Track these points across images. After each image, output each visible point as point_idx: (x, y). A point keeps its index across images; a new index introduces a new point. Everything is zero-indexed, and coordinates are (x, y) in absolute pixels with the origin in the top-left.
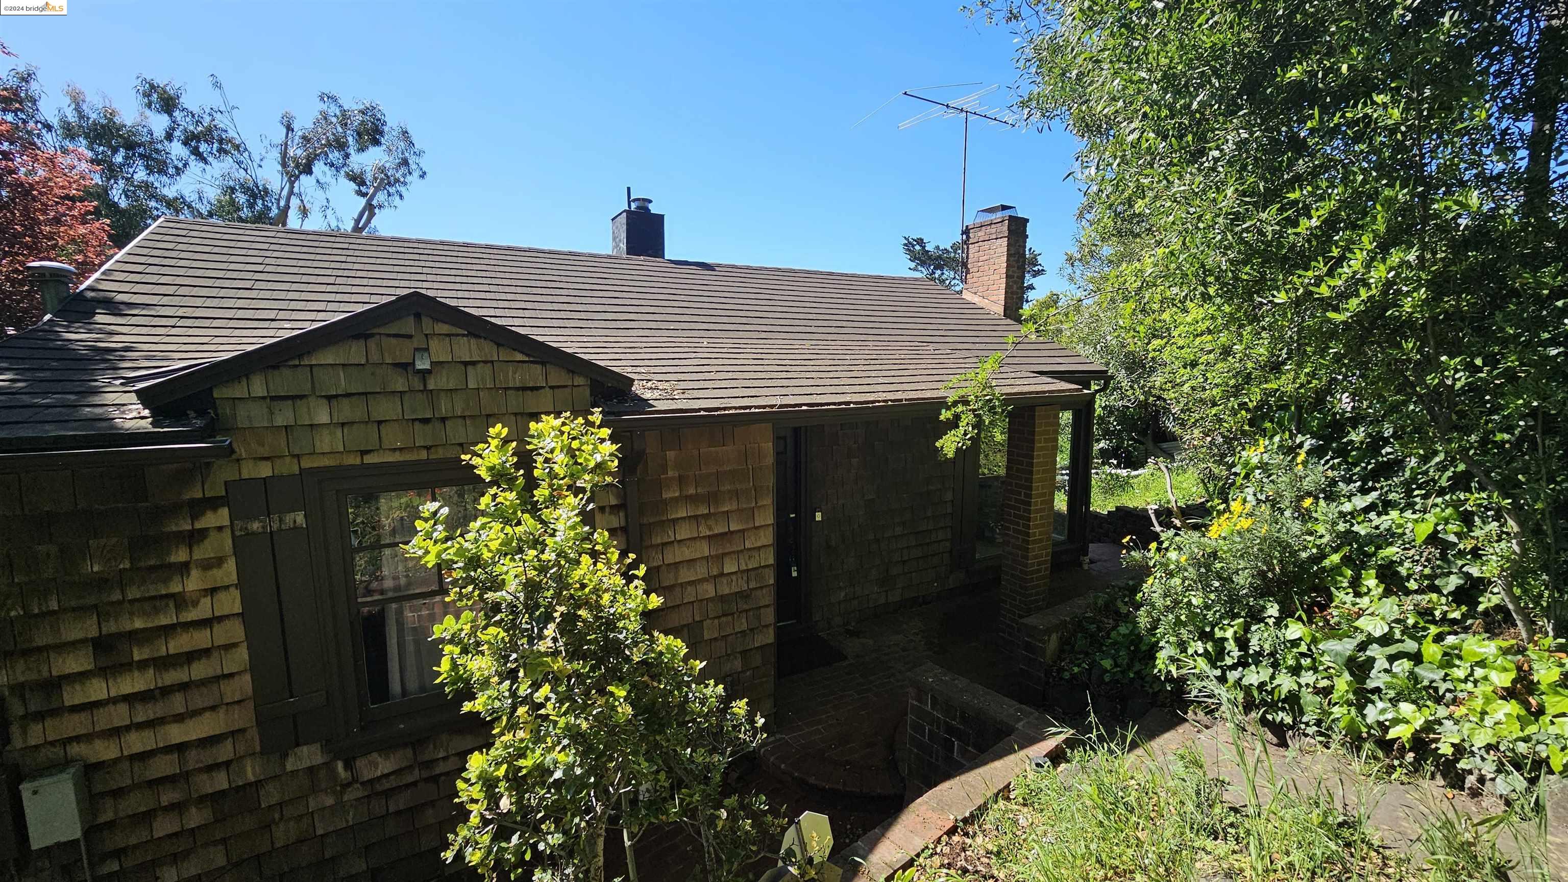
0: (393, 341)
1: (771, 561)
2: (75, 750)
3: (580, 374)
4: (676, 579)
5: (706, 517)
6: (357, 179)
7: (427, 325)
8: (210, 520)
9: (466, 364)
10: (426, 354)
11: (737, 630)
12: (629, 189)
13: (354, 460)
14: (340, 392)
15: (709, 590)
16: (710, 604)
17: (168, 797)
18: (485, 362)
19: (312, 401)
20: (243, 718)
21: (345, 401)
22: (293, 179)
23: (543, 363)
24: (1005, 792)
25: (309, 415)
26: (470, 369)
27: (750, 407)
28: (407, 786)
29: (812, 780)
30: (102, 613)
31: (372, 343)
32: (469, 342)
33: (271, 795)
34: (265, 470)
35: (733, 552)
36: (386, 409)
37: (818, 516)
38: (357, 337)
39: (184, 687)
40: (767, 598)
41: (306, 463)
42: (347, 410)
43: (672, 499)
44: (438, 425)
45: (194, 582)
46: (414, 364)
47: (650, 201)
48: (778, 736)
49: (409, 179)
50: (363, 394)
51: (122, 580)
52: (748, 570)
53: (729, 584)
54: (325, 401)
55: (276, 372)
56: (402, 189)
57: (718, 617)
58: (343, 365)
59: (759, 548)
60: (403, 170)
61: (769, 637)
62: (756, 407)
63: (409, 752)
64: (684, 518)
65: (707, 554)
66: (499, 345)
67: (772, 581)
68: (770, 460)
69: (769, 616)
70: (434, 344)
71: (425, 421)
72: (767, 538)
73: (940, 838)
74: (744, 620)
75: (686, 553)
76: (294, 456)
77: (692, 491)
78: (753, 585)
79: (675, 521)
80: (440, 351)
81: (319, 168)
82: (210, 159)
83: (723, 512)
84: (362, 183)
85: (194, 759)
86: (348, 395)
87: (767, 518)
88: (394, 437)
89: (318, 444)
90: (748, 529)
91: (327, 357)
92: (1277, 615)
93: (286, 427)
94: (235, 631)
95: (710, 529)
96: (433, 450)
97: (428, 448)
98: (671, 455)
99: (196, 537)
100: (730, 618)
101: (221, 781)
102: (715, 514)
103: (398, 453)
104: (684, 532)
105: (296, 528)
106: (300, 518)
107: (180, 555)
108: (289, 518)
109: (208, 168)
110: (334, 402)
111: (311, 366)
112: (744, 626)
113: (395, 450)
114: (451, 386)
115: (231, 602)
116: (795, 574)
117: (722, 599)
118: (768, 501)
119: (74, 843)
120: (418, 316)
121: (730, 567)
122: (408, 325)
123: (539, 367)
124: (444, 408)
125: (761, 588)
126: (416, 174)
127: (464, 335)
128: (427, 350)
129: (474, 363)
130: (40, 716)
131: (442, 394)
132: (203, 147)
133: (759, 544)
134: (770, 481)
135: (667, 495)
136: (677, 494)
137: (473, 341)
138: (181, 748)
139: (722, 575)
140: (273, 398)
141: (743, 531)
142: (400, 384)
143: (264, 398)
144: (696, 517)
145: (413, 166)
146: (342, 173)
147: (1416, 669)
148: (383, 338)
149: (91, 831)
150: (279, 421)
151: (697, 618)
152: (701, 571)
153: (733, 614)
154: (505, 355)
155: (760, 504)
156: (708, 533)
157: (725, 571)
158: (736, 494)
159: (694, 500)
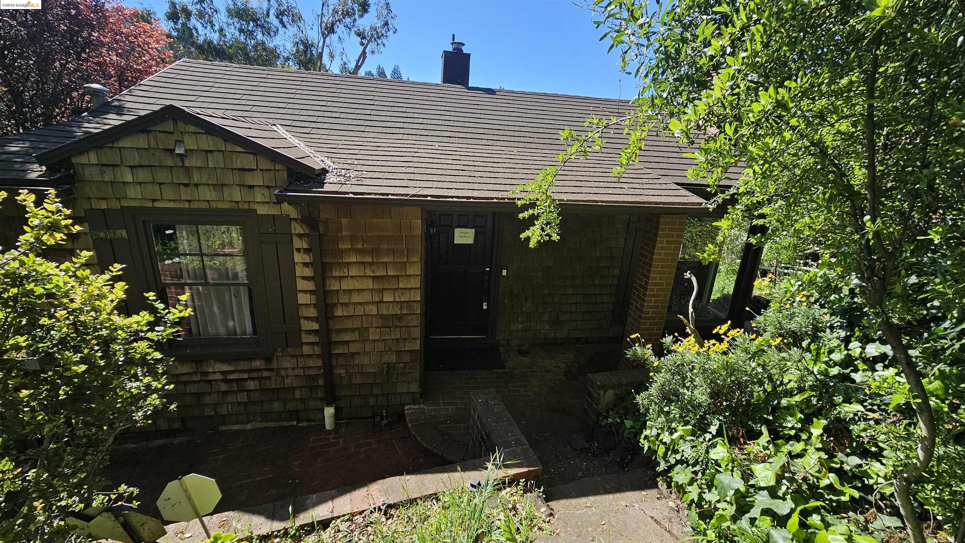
0: (163, 135)
1: (419, 298)
3: (279, 163)
4: (350, 299)
5: (371, 264)
6: (360, 34)
7: (181, 126)
9: (207, 152)
10: (182, 144)
11: (393, 337)
12: (454, 35)
13: (149, 204)
14: (136, 164)
15: (373, 310)
16: (374, 319)
18: (219, 151)
19: (123, 169)
21: (140, 170)
22: (325, 36)
23: (255, 154)
25: (122, 176)
26: (209, 155)
28: (195, 382)
31: (151, 136)
32: (207, 137)
34: (103, 205)
35: (391, 289)
36: (163, 176)
37: (504, 273)
38: (143, 131)
40: (416, 321)
41: (125, 204)
42: (143, 175)
43: (345, 249)
44: (194, 189)
46: (174, 150)
47: (463, 45)
48: (422, 406)
49: (388, 34)
50: (148, 166)
52: (401, 302)
53: (388, 308)
54: (129, 169)
55: (101, 150)
56: (385, 41)
57: (380, 328)
58: (137, 148)
59: (410, 289)
60: (386, 28)
61: (417, 346)
62: (392, 195)
63: (194, 365)
64: (354, 263)
65: (371, 287)
66: (225, 141)
67: (419, 312)
68: (418, 231)
69: (417, 333)
70: (186, 138)
71: (186, 185)
72: (416, 283)
74: (398, 333)
75: (358, 285)
76: (117, 199)
77: (360, 246)
78: (405, 311)
79: (348, 264)
80: (190, 143)
81: (340, 29)
82: (288, 26)
83: (384, 262)
86: (142, 166)
87: (416, 269)
88: (169, 193)
89: (128, 193)
90: (402, 276)
91: (126, 143)
93: (111, 182)
95: (373, 272)
96: (192, 202)
97: (189, 201)
98: (344, 221)
99: (75, 237)
100: (388, 329)
102: (377, 263)
103: (172, 202)
104: (354, 271)
105: (122, 238)
106: (124, 233)
108: (118, 232)
109: (287, 31)
110: (134, 169)
111: (120, 148)
112: (398, 336)
113: (170, 200)
114: (199, 165)
116: (485, 307)
117: (382, 316)
118: (416, 259)
120: (175, 120)
121: (388, 297)
122: (169, 126)
123: (252, 156)
124: (196, 178)
125: (412, 314)
126: (392, 31)
127: (203, 133)
128: (183, 141)
129: (211, 151)
131: (194, 169)
132: (285, 19)
133: (409, 286)
134: (418, 246)
135: (342, 246)
136: (349, 247)
137: (210, 137)
139: (382, 302)
140: (103, 165)
141: (398, 276)
142: (169, 162)
143: (96, 164)
144: (363, 263)
145: (390, 26)
146: (353, 32)
148: (157, 133)
150: (107, 179)
151: (365, 326)
152: (367, 297)
153: (390, 327)
154: (230, 147)
155: (410, 260)
156: (371, 274)
157: (384, 300)
158: (393, 252)
159: (362, 252)
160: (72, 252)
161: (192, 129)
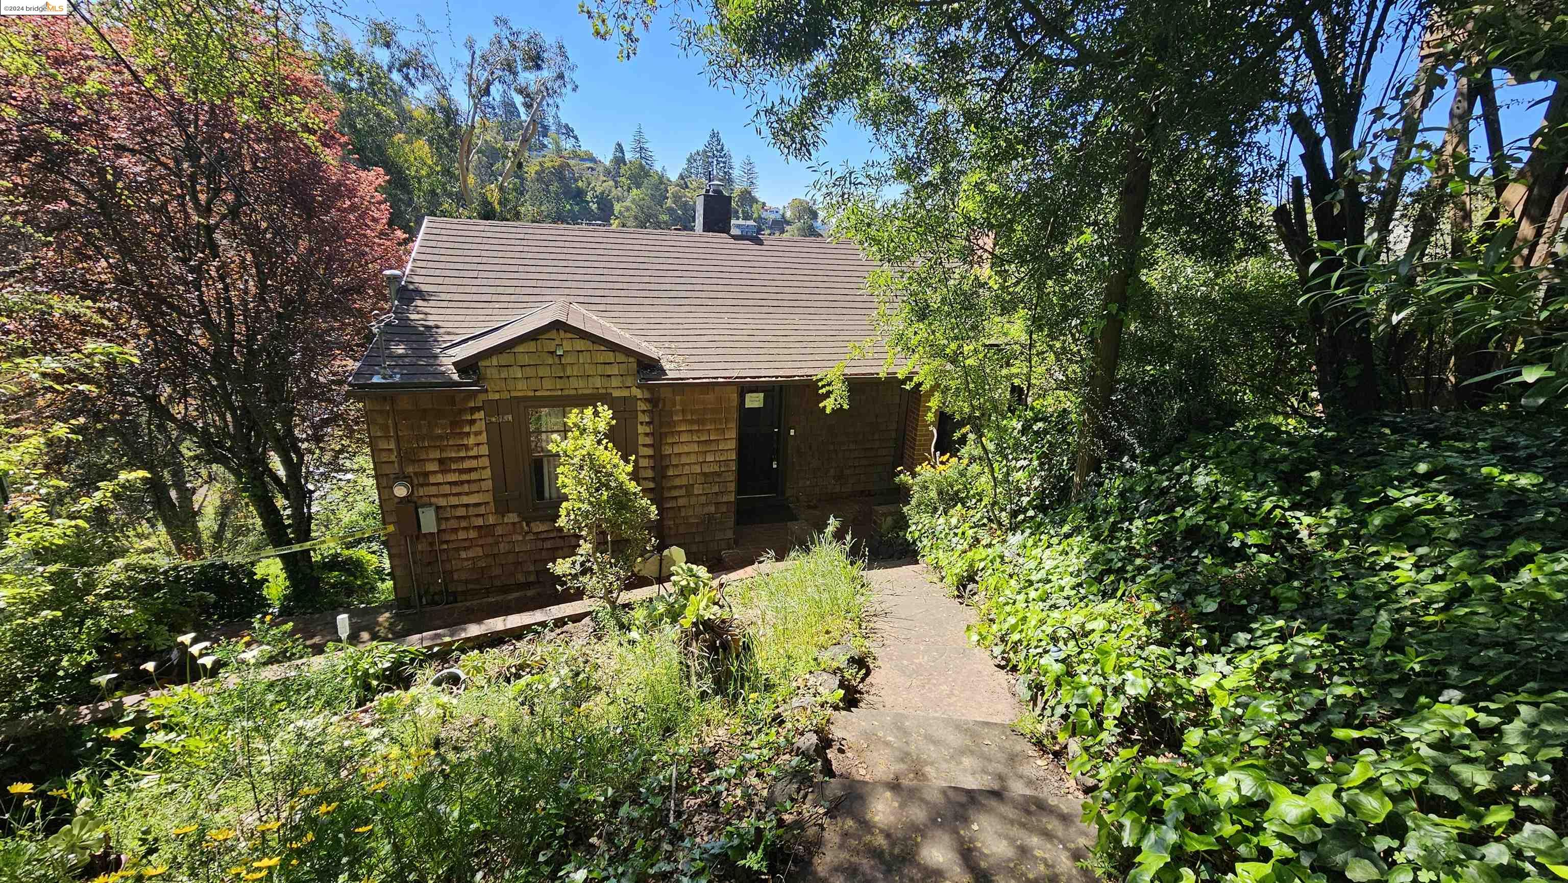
0: (548, 342)
1: (734, 457)
2: (433, 500)
3: (632, 357)
4: (680, 461)
5: (697, 431)
6: (524, 91)
7: (562, 334)
8: (476, 416)
9: (579, 351)
10: (561, 348)
11: (713, 491)
13: (531, 394)
14: (526, 364)
15: (697, 469)
16: (698, 476)
17: (464, 524)
18: (587, 351)
19: (515, 367)
20: (488, 497)
21: (528, 368)
23: (614, 351)
25: (514, 373)
26: (580, 354)
27: (718, 378)
30: (442, 449)
31: (540, 342)
33: (499, 531)
34: (497, 396)
35: (712, 451)
36: (544, 372)
37: (792, 432)
38: (534, 339)
39: (468, 482)
40: (732, 477)
41: (514, 394)
42: (530, 372)
43: (678, 421)
44: (566, 380)
45: (472, 440)
46: (556, 352)
48: (735, 551)
49: (564, 90)
50: (534, 365)
51: (447, 437)
52: (720, 461)
53: (709, 467)
54: (520, 368)
55: (501, 355)
57: (703, 484)
58: (528, 352)
59: (727, 450)
60: (558, 83)
61: (732, 497)
64: (684, 431)
65: (697, 450)
66: (593, 343)
67: (734, 469)
68: (735, 403)
69: (732, 487)
70: (564, 343)
71: (561, 378)
72: (732, 445)
74: (717, 487)
75: (686, 449)
76: (508, 391)
77: (689, 417)
78: (723, 469)
79: (680, 432)
80: (567, 346)
83: (707, 429)
84: (527, 95)
85: (472, 511)
86: (529, 365)
87: (733, 434)
88: (547, 384)
89: (517, 386)
90: (721, 440)
91: (520, 349)
93: (505, 378)
94: (485, 462)
95: (699, 438)
96: (564, 390)
97: (561, 389)
98: (678, 398)
99: (472, 422)
100: (709, 485)
101: (480, 522)
102: (702, 430)
104: (684, 438)
105: (508, 421)
106: (510, 417)
107: (467, 429)
108: (506, 417)
110: (523, 368)
111: (515, 353)
112: (717, 490)
113: (548, 390)
114: (572, 362)
115: (484, 450)
116: (775, 466)
117: (705, 474)
118: (733, 425)
119: (432, 534)
120: (558, 330)
121: (710, 458)
122: (553, 334)
123: (612, 353)
124: (569, 372)
125: (728, 471)
127: (577, 339)
128: (561, 345)
129: (582, 351)
130: (422, 485)
131: (568, 365)
133: (727, 448)
135: (675, 418)
136: (681, 419)
137: (581, 341)
138: (467, 506)
139: (705, 462)
140: (501, 366)
141: (718, 440)
142: (550, 361)
143: (497, 366)
144: (691, 431)
145: (567, 79)
148: (543, 340)
149: (439, 531)
150: (503, 376)
151: (691, 483)
152: (693, 459)
153: (711, 483)
154: (596, 347)
156: (698, 440)
157: (707, 460)
158: (714, 421)
159: (691, 422)
160: (468, 434)
161: (570, 335)
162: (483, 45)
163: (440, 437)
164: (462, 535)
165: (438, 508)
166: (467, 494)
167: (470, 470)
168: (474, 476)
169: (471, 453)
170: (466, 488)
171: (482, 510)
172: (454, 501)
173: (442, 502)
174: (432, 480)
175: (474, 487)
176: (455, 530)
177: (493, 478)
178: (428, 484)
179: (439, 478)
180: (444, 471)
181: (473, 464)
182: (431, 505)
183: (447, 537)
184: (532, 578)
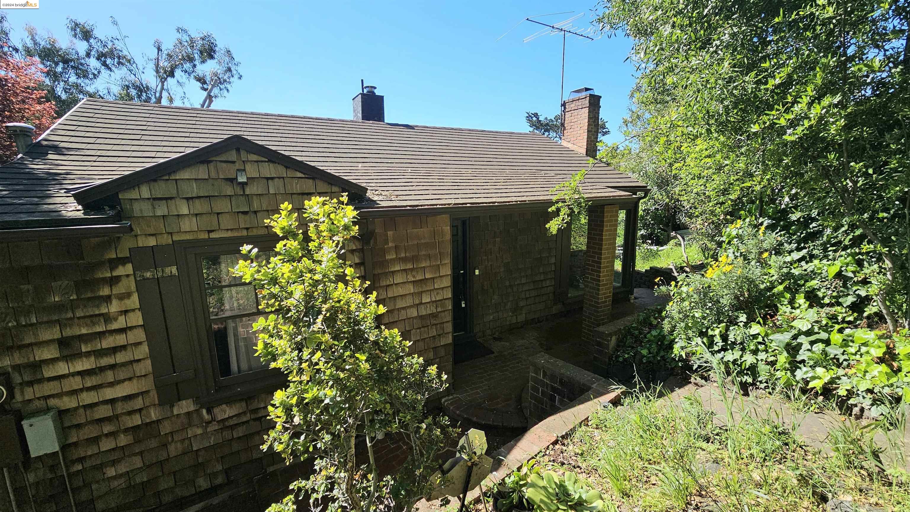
0: (224, 165)
1: (450, 296)
2: (52, 402)
3: (335, 185)
4: (395, 305)
5: (412, 270)
6: (201, 80)
7: (244, 155)
8: (120, 271)
9: (268, 179)
10: (244, 173)
11: (431, 335)
12: (362, 81)
13: (204, 236)
14: (194, 195)
15: (413, 313)
16: (415, 321)
17: (107, 429)
18: (279, 178)
19: (177, 200)
20: (147, 384)
21: (197, 201)
22: (163, 81)
23: (313, 179)
24: (586, 422)
25: (177, 209)
26: (270, 181)
27: (436, 205)
28: (243, 423)
29: (475, 419)
30: (62, 324)
31: (212, 166)
32: (269, 165)
33: (166, 428)
34: (152, 242)
35: (428, 291)
36: (222, 206)
37: (477, 272)
38: (202, 162)
39: (112, 367)
40: (448, 317)
41: (176, 238)
42: (199, 206)
43: (391, 259)
44: (253, 216)
45: (114, 307)
46: (236, 179)
47: (375, 88)
48: (455, 396)
49: (232, 79)
50: (207, 197)
51: (73, 306)
52: (436, 301)
53: (426, 309)
54: (185, 201)
55: (156, 184)
56: (228, 86)
57: (420, 328)
58: (195, 179)
59: (443, 288)
60: (228, 74)
61: (449, 340)
62: (440, 205)
63: (244, 404)
64: (398, 271)
65: (412, 291)
66: (287, 167)
67: (450, 308)
68: (448, 237)
69: (449, 327)
70: (248, 167)
71: (245, 213)
72: (447, 282)
73: (548, 446)
74: (434, 330)
75: (400, 291)
76: (168, 233)
77: (403, 255)
78: (439, 309)
79: (393, 272)
80: (252, 171)
81: (178, 73)
82: (113, 68)
83: (422, 267)
84: (204, 82)
85: (120, 408)
86: (199, 197)
87: (447, 270)
88: (226, 222)
89: (182, 226)
90: (436, 277)
91: (185, 174)
92: (745, 320)
93: (163, 216)
94: (140, 335)
95: (414, 277)
96: (250, 230)
97: (247, 229)
98: (390, 233)
99: (114, 281)
100: (426, 329)
101: (137, 420)
102: (416, 268)
103: (229, 232)
104: (398, 279)
105: (172, 276)
106: (174, 270)
107: (105, 291)
108: (167, 270)
109: (112, 74)
110: (191, 202)
111: (176, 180)
112: (435, 333)
113: (228, 230)
114: (260, 193)
115: (137, 319)
116: (463, 305)
117: (421, 317)
118: (448, 261)
119: (55, 454)
120: (238, 150)
121: (426, 299)
122: (232, 155)
123: (311, 181)
124: (256, 206)
125: (444, 311)
126: (236, 77)
127: (265, 162)
128: (244, 170)
129: (272, 178)
130: (31, 384)
131: (255, 197)
132: (109, 61)
133: (442, 286)
134: (448, 249)
135: (388, 257)
136: (394, 257)
137: (271, 165)
138: (112, 402)
139: (421, 303)
140: (154, 199)
141: (433, 279)
142: (229, 191)
143: (148, 199)
144: (405, 270)
145: (234, 72)
146: (192, 76)
147: (827, 349)
148: (218, 164)
149: (64, 448)
150: (159, 213)
151: (407, 329)
152: (409, 302)
153: (428, 326)
154: (291, 173)
155: (443, 262)
156: (413, 279)
157: (423, 302)
158: (429, 257)
159: (404, 260)
160: (108, 299)
161: (254, 157)
162: (168, 46)
163: (60, 307)
164: (106, 445)
165: (62, 414)
166: (111, 385)
167: (115, 350)
168: (120, 358)
169: (115, 326)
170: (109, 376)
171: (138, 403)
172: (88, 398)
173: (69, 403)
174: (48, 372)
175: (122, 374)
176: (95, 440)
177: (153, 356)
178: (41, 380)
179: (62, 368)
180: (67, 358)
181: (120, 340)
182: (48, 410)
183: (81, 452)
184: (219, 480)
